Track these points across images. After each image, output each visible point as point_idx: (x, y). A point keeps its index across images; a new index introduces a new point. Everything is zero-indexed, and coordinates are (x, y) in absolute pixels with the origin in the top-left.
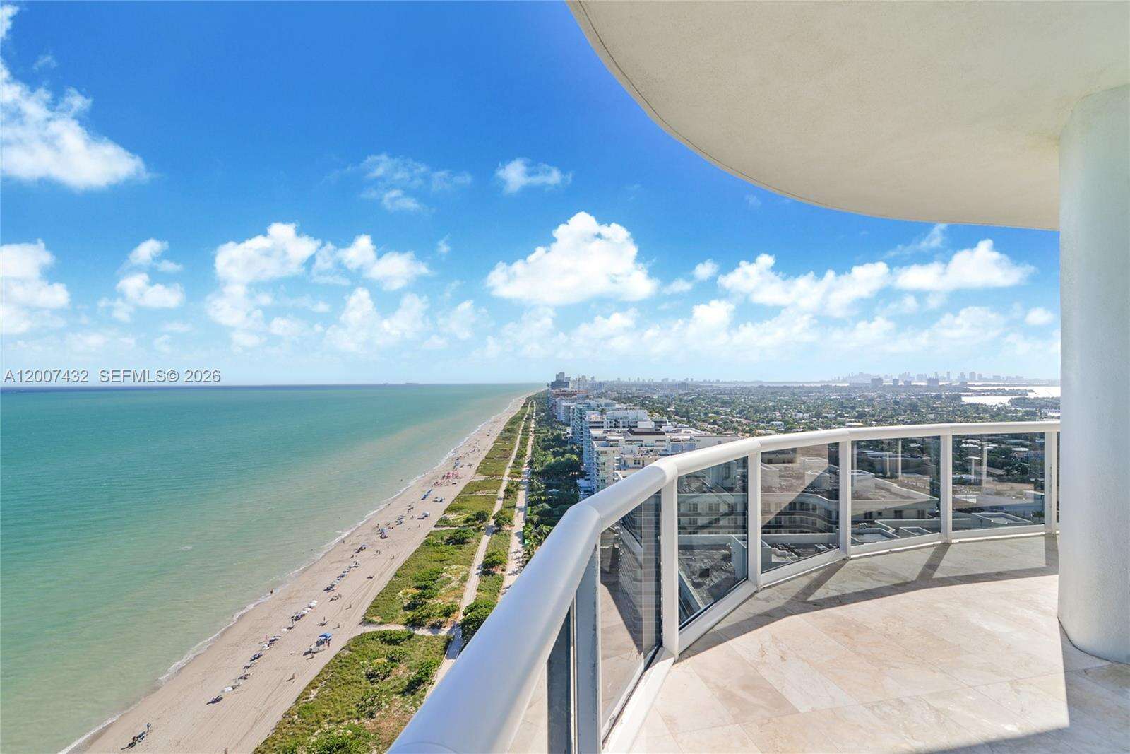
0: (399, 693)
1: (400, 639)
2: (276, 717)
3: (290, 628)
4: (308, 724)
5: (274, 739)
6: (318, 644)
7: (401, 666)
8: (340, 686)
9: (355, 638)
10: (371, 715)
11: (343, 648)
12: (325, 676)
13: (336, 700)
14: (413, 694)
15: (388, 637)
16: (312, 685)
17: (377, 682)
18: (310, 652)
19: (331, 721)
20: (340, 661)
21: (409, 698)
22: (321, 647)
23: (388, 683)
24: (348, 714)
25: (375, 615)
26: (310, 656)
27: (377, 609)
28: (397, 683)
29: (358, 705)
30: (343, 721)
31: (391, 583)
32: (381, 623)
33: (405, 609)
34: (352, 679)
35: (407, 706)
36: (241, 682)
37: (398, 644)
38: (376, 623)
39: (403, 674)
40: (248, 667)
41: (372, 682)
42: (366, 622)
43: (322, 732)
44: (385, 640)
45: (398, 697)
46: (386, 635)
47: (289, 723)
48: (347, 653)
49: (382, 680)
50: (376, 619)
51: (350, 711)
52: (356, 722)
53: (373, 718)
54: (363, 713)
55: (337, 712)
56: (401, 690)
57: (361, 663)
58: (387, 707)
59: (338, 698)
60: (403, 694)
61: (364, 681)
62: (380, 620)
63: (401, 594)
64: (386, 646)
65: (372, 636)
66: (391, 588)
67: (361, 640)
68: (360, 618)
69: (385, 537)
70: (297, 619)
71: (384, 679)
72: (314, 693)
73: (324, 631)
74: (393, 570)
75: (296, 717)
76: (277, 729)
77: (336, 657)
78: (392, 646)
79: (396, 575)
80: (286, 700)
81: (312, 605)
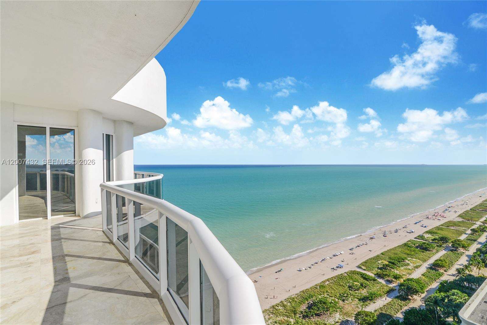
0: (358, 299)
1: (369, 279)
2: (313, 284)
3: (331, 258)
4: (321, 291)
5: (309, 290)
6: (337, 267)
7: (365, 289)
8: (337, 285)
9: (351, 271)
10: (343, 301)
11: (345, 273)
12: (334, 279)
13: (333, 289)
14: (363, 302)
15: (364, 276)
16: (328, 280)
17: (352, 291)
18: (333, 269)
19: (328, 295)
20: (342, 277)
21: (361, 303)
22: (338, 269)
23: (356, 293)
24: (335, 295)
25: (364, 266)
26: (333, 270)
27: (367, 264)
28: (359, 295)
29: (340, 294)
30: (332, 297)
31: (378, 256)
32: (365, 270)
33: (378, 268)
34: (342, 284)
35: (359, 305)
36: (308, 268)
37: (367, 281)
38: (362, 269)
39: (364, 292)
40: (312, 265)
41: (350, 289)
42: (359, 267)
43: (323, 296)
44: (362, 277)
45: (357, 300)
46: (364, 275)
47: (315, 288)
48: (346, 275)
49: (354, 291)
50: (363, 267)
51: (336, 295)
52: (337, 300)
53: (344, 302)
54: (341, 298)
55: (332, 293)
56: (359, 298)
57: (349, 280)
58: (351, 301)
59: (334, 288)
60: (360, 300)
61: (346, 287)
62: (365, 268)
63: (380, 262)
64: (362, 279)
65: (358, 273)
66: (377, 258)
67: (353, 272)
68: (357, 265)
69: (385, 236)
70: (334, 256)
71: (355, 291)
72: (328, 282)
73: (342, 264)
74: (382, 251)
75: (318, 287)
76: (311, 288)
77: (342, 274)
78: (365, 280)
79: (382, 254)
80: (318, 281)
81: (342, 253)
